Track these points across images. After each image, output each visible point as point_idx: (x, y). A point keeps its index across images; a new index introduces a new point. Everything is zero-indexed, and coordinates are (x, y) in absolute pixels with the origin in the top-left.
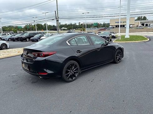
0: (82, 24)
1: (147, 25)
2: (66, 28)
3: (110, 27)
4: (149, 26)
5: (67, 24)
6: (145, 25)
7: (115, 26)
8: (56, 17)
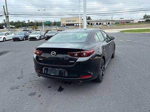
0: (31, 22)
1: (91, 24)
2: (14, 26)
3: (61, 25)
4: (94, 25)
5: (14, 22)
6: (90, 24)
7: (66, 25)
8: (5, 13)
